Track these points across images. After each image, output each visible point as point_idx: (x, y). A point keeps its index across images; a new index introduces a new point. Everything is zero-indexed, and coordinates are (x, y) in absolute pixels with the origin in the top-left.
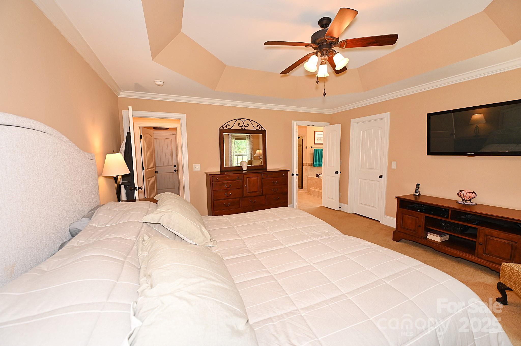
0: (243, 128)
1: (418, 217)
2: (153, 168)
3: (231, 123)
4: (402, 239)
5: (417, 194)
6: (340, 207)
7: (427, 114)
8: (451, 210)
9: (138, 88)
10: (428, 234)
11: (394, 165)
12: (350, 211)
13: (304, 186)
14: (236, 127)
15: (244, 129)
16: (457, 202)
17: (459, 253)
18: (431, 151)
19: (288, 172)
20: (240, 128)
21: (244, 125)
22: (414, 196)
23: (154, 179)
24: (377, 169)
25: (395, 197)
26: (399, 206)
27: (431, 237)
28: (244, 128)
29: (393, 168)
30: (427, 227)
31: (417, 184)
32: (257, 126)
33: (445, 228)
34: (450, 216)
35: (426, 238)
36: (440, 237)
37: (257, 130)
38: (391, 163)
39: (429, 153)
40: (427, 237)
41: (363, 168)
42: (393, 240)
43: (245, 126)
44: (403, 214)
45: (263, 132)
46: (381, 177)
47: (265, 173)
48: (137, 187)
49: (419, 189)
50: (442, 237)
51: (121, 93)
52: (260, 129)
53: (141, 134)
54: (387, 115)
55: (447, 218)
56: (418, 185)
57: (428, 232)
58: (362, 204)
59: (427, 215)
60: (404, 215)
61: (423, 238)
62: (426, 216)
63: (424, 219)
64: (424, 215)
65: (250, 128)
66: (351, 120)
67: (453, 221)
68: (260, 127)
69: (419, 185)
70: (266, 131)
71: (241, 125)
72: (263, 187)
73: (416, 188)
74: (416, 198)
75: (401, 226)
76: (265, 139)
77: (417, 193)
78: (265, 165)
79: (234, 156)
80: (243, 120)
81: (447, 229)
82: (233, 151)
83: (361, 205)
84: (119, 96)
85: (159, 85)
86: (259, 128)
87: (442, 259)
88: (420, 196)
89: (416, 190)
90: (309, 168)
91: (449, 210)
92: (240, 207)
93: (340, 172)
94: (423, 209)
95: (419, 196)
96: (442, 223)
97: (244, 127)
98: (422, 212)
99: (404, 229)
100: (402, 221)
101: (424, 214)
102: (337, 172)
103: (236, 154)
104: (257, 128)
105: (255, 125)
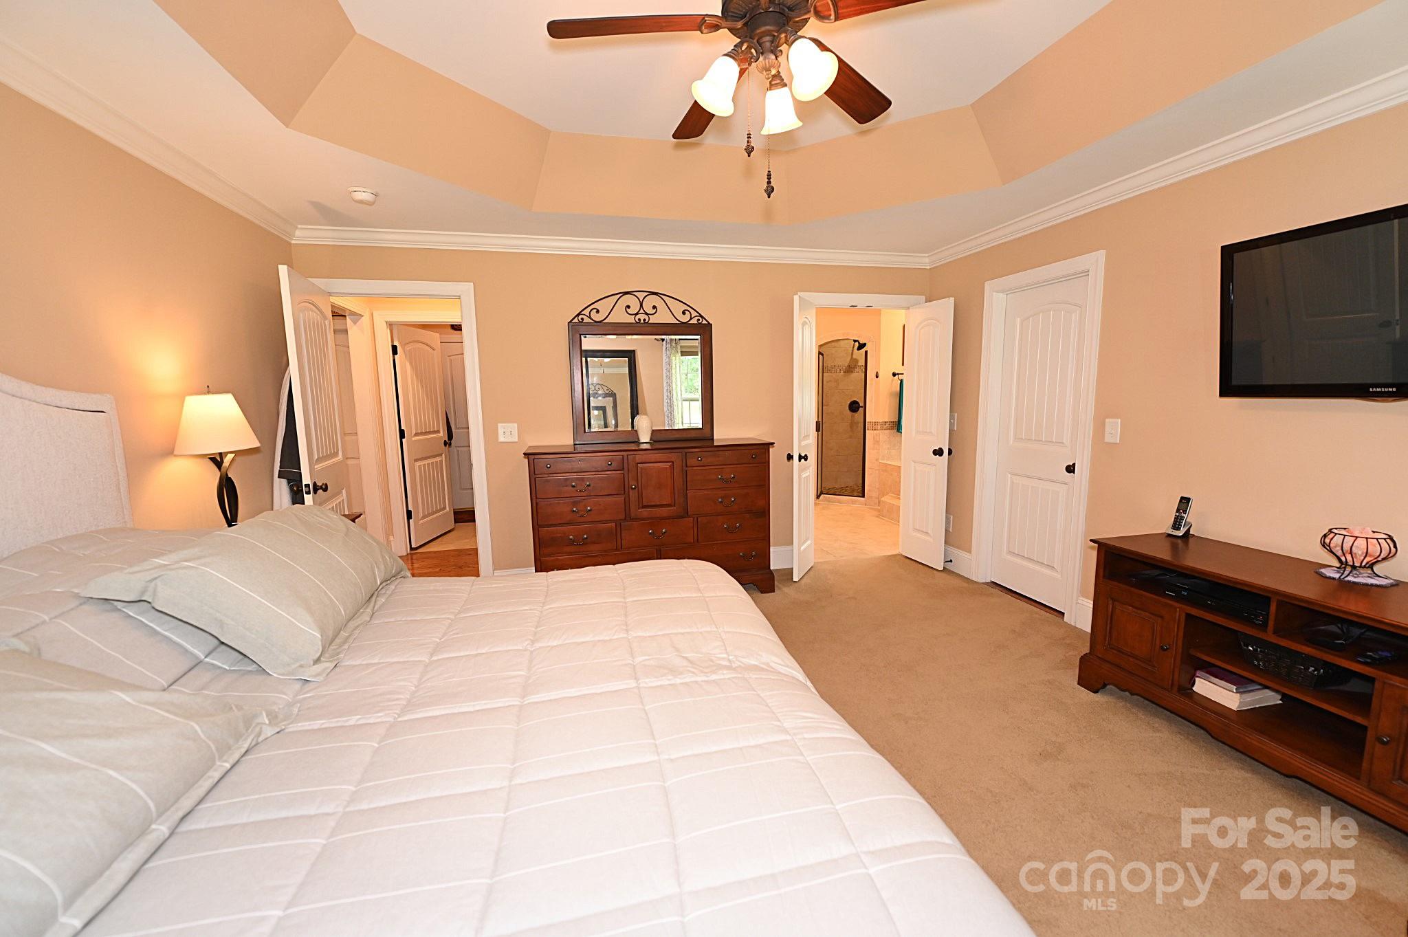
0: (639, 319)
1: (1162, 617)
2: (438, 432)
3: (604, 307)
4: (1108, 684)
5: (1180, 533)
6: (951, 561)
7: (1223, 248)
8: (1281, 604)
9: (329, 215)
10: (1197, 679)
11: (1114, 430)
12: (981, 574)
13: (869, 491)
14: (619, 316)
15: (642, 321)
16: (1316, 567)
17: (1298, 761)
18: (1234, 383)
19: (771, 449)
20: (631, 320)
21: (642, 311)
22: (1170, 539)
23: (441, 461)
24: (1063, 443)
25: (1091, 540)
26: (1101, 573)
27: (1205, 687)
28: (645, 320)
29: (1108, 439)
30: (1192, 652)
31: (1182, 498)
32: (684, 313)
33: (1256, 663)
34: (1271, 623)
35: (1187, 690)
36: (1237, 692)
37: (683, 323)
38: (1103, 424)
39: (1227, 389)
40: (1194, 689)
41: (1022, 439)
42: (1078, 684)
43: (647, 314)
44: (1114, 600)
45: (704, 330)
46: (1071, 469)
47: (710, 449)
48: (309, 485)
49: (1191, 517)
50: (1244, 696)
51: (298, 233)
52: (694, 321)
53: (396, 343)
54: (1095, 262)
55: (1264, 626)
56: (1185, 501)
57: (1201, 669)
58: (1014, 553)
59: (1195, 612)
60: (1116, 603)
61: (1175, 688)
62: (1188, 616)
63: (1182, 625)
64: (1180, 611)
65: (662, 317)
66: (986, 283)
67: (1283, 643)
68: (694, 314)
69: (1188, 500)
70: (710, 325)
71: (633, 310)
72: (690, 494)
73: (1178, 510)
74: (1174, 548)
75: (1105, 640)
76: (707, 349)
77: (1179, 529)
78: (709, 426)
79: (680, 403)
80: (641, 296)
81: (1264, 665)
82: (674, 387)
83: (1010, 557)
84: (293, 242)
85: (361, 202)
86: (691, 319)
87: (1236, 772)
88: (1191, 540)
89: (1176, 518)
90: (884, 435)
91: (1269, 599)
92: (619, 547)
93: (950, 452)
94: (1185, 589)
95: (1188, 540)
96: (1247, 647)
97: (642, 317)
98: (1179, 598)
99: (1116, 652)
100: (1111, 623)
101: (1184, 606)
102: (939, 452)
103: (683, 396)
104: (685, 319)
105: (678, 308)
